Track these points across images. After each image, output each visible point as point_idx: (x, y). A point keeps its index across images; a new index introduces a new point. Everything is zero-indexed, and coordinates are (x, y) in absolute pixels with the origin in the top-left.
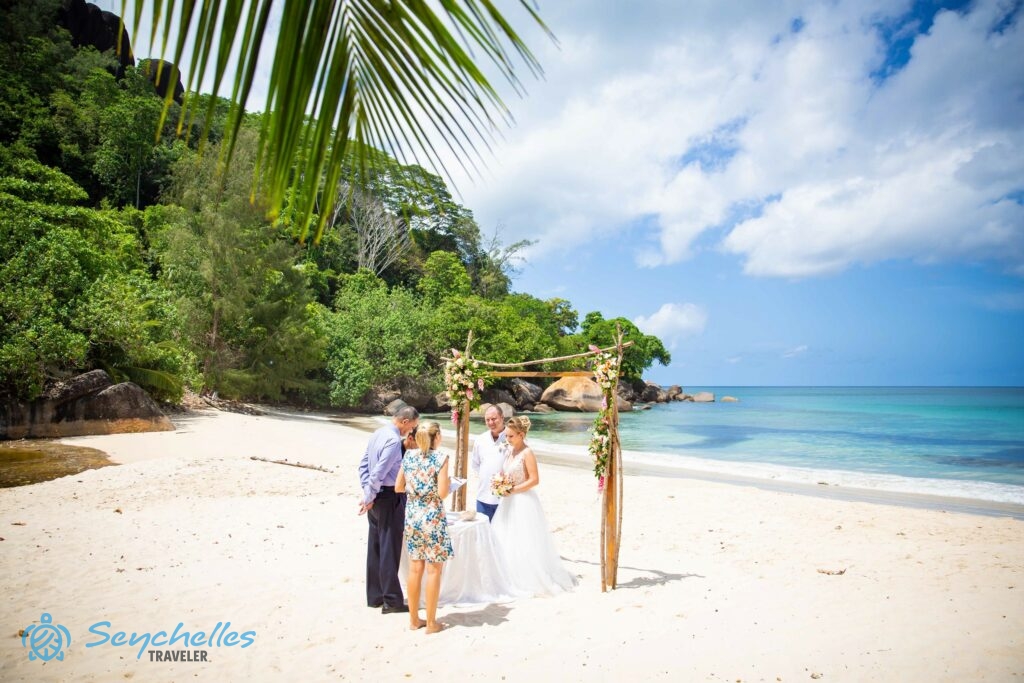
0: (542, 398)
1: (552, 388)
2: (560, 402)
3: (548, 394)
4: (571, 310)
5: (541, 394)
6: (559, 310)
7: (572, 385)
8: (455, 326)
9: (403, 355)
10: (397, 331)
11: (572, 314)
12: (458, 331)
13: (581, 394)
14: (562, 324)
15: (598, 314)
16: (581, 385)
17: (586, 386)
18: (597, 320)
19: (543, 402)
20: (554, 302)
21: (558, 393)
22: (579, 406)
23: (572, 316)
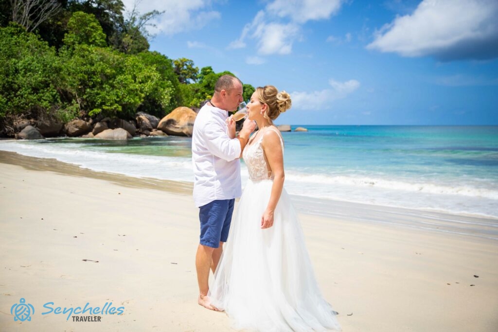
0: (158, 126)
1: (165, 119)
2: (172, 129)
3: (162, 123)
4: (194, 67)
5: (157, 123)
6: (185, 67)
7: (181, 115)
8: (84, 68)
9: (35, 90)
10: (30, 70)
11: (194, 70)
12: (86, 73)
13: (186, 123)
14: (187, 77)
15: (210, 68)
16: (186, 116)
17: (190, 117)
18: (209, 73)
19: (159, 129)
20: (181, 61)
21: (170, 122)
22: (184, 131)
23: (194, 71)
